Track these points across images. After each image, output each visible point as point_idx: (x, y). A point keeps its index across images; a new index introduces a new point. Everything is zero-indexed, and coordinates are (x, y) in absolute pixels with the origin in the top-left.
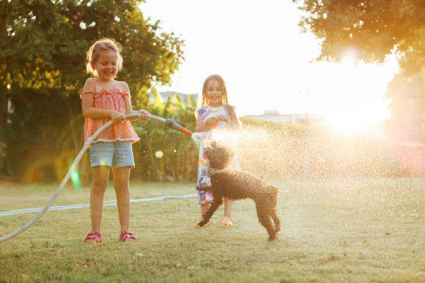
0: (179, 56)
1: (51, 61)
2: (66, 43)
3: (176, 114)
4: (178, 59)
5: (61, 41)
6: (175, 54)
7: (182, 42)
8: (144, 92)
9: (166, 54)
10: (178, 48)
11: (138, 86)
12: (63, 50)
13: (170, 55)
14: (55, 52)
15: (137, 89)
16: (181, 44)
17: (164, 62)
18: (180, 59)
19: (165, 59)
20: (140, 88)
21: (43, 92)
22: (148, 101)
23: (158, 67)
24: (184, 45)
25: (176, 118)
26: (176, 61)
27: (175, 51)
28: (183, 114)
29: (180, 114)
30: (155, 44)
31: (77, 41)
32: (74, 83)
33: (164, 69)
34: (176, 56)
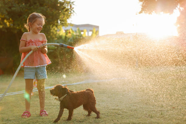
0: (71, 10)
1: (7, 15)
2: (14, 5)
3: (71, 38)
4: (71, 12)
5: (12, 4)
6: (69, 9)
7: (73, 3)
8: (54, 29)
9: (65, 10)
10: (71, 6)
11: (51, 26)
12: (13, 9)
13: (67, 10)
14: (9, 10)
15: (51, 28)
16: (72, 4)
17: (64, 14)
18: (72, 11)
19: (64, 13)
20: (52, 27)
21: (3, 30)
22: (57, 33)
23: (61, 16)
24: (74, 5)
25: (71, 40)
26: (70, 12)
27: (69, 7)
28: (75, 38)
29: (73, 38)
30: (59, 5)
31: (20, 4)
32: (19, 25)
33: (64, 17)
34: (70, 10)
